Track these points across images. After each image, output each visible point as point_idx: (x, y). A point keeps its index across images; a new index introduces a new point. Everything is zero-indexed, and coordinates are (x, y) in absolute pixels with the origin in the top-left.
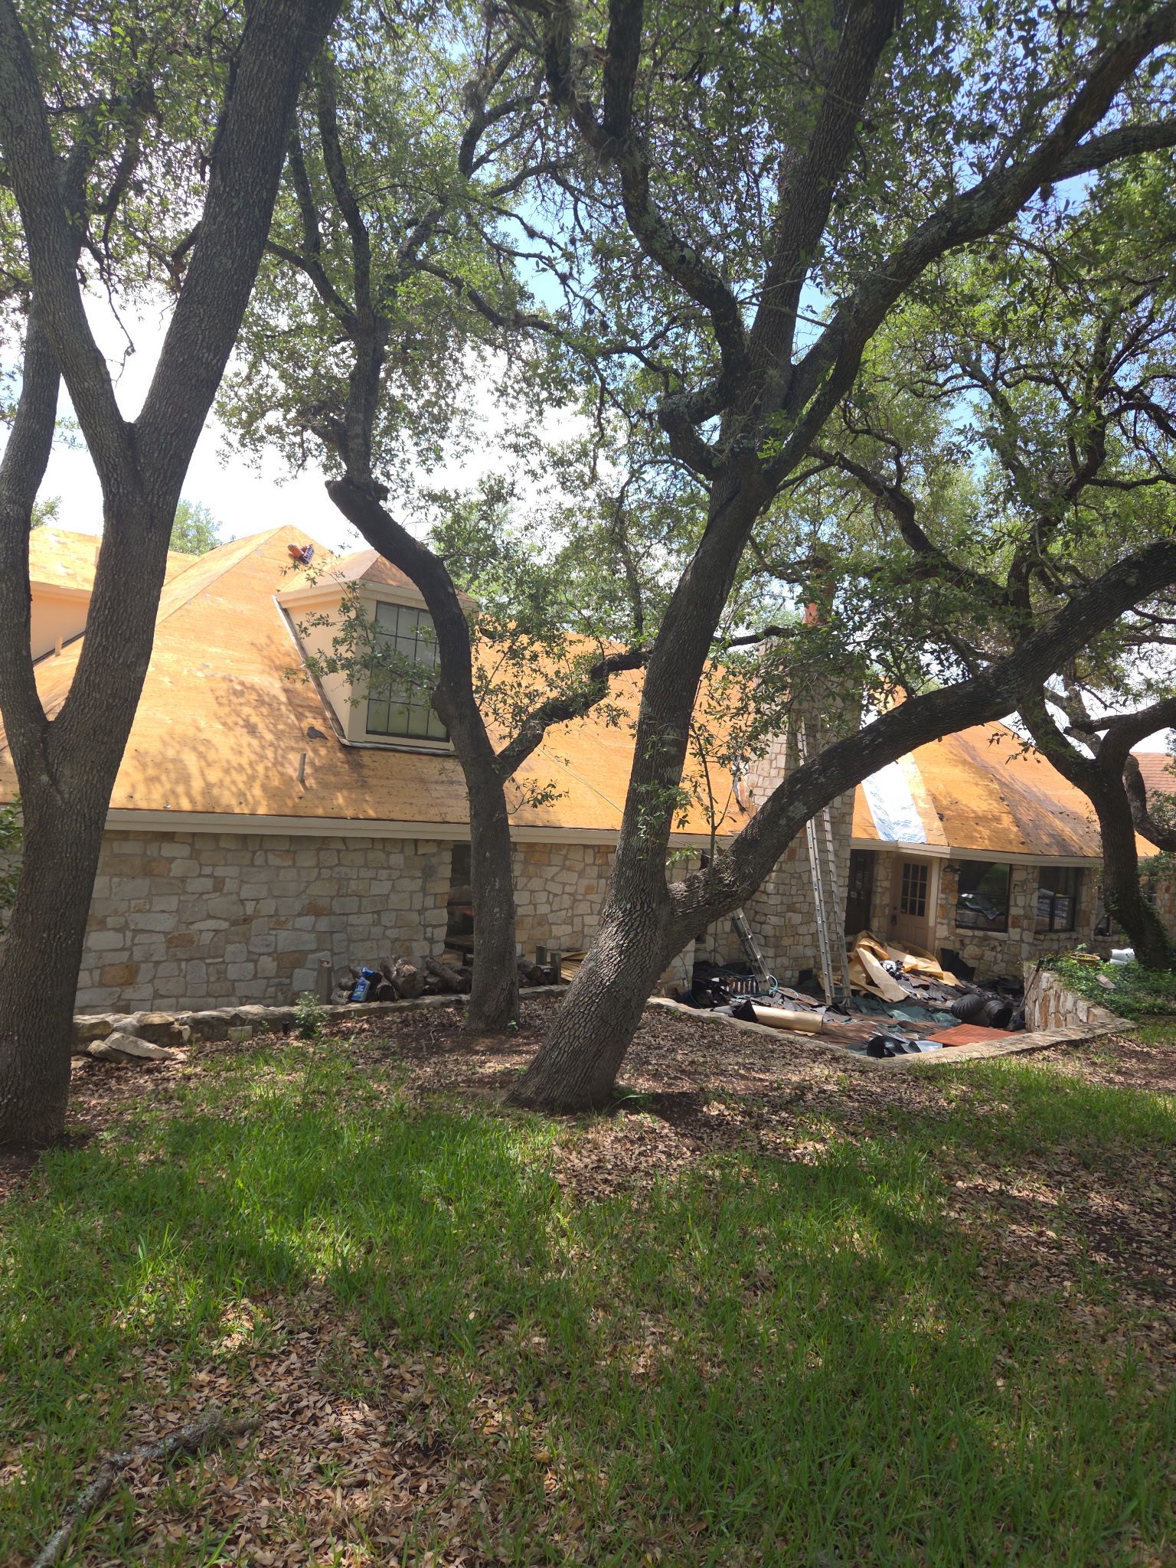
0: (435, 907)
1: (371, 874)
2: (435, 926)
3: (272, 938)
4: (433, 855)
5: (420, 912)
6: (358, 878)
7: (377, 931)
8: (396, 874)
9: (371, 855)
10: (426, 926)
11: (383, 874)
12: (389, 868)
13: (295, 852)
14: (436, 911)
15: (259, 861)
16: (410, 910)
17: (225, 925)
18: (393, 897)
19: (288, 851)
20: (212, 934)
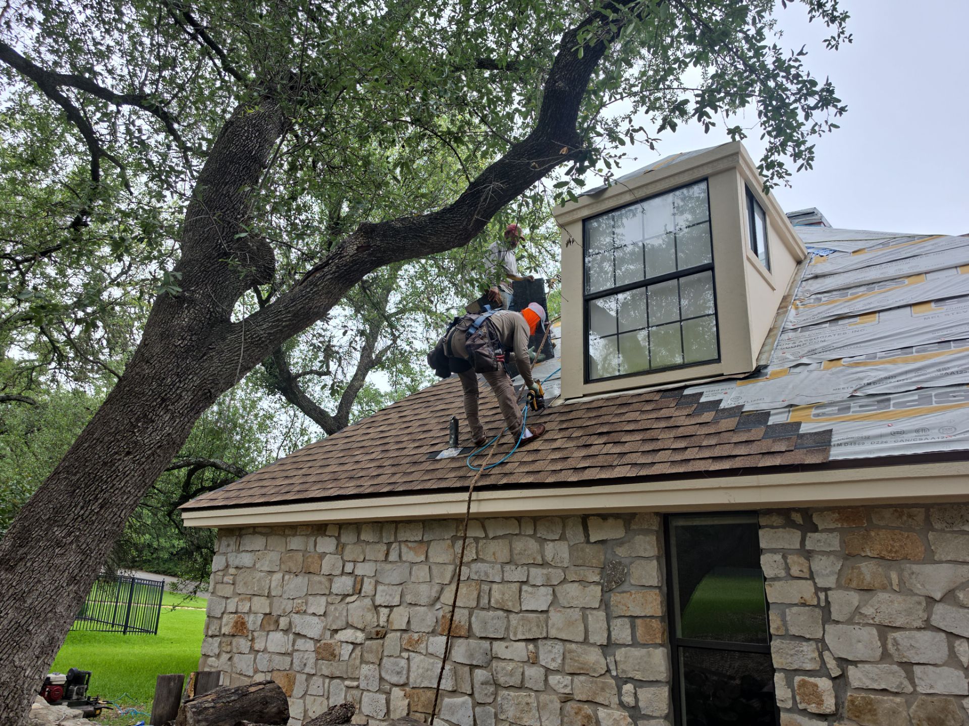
0: (635, 644)
1: (518, 574)
2: (639, 683)
3: (403, 663)
4: (620, 542)
5: (608, 647)
6: (503, 582)
7: (534, 673)
8: (557, 575)
9: (519, 545)
10: (621, 681)
11: (537, 575)
12: (544, 564)
13: (429, 542)
14: (637, 652)
15: (393, 556)
16: (586, 641)
17: (360, 637)
18: (556, 617)
19: (421, 542)
20: (351, 647)
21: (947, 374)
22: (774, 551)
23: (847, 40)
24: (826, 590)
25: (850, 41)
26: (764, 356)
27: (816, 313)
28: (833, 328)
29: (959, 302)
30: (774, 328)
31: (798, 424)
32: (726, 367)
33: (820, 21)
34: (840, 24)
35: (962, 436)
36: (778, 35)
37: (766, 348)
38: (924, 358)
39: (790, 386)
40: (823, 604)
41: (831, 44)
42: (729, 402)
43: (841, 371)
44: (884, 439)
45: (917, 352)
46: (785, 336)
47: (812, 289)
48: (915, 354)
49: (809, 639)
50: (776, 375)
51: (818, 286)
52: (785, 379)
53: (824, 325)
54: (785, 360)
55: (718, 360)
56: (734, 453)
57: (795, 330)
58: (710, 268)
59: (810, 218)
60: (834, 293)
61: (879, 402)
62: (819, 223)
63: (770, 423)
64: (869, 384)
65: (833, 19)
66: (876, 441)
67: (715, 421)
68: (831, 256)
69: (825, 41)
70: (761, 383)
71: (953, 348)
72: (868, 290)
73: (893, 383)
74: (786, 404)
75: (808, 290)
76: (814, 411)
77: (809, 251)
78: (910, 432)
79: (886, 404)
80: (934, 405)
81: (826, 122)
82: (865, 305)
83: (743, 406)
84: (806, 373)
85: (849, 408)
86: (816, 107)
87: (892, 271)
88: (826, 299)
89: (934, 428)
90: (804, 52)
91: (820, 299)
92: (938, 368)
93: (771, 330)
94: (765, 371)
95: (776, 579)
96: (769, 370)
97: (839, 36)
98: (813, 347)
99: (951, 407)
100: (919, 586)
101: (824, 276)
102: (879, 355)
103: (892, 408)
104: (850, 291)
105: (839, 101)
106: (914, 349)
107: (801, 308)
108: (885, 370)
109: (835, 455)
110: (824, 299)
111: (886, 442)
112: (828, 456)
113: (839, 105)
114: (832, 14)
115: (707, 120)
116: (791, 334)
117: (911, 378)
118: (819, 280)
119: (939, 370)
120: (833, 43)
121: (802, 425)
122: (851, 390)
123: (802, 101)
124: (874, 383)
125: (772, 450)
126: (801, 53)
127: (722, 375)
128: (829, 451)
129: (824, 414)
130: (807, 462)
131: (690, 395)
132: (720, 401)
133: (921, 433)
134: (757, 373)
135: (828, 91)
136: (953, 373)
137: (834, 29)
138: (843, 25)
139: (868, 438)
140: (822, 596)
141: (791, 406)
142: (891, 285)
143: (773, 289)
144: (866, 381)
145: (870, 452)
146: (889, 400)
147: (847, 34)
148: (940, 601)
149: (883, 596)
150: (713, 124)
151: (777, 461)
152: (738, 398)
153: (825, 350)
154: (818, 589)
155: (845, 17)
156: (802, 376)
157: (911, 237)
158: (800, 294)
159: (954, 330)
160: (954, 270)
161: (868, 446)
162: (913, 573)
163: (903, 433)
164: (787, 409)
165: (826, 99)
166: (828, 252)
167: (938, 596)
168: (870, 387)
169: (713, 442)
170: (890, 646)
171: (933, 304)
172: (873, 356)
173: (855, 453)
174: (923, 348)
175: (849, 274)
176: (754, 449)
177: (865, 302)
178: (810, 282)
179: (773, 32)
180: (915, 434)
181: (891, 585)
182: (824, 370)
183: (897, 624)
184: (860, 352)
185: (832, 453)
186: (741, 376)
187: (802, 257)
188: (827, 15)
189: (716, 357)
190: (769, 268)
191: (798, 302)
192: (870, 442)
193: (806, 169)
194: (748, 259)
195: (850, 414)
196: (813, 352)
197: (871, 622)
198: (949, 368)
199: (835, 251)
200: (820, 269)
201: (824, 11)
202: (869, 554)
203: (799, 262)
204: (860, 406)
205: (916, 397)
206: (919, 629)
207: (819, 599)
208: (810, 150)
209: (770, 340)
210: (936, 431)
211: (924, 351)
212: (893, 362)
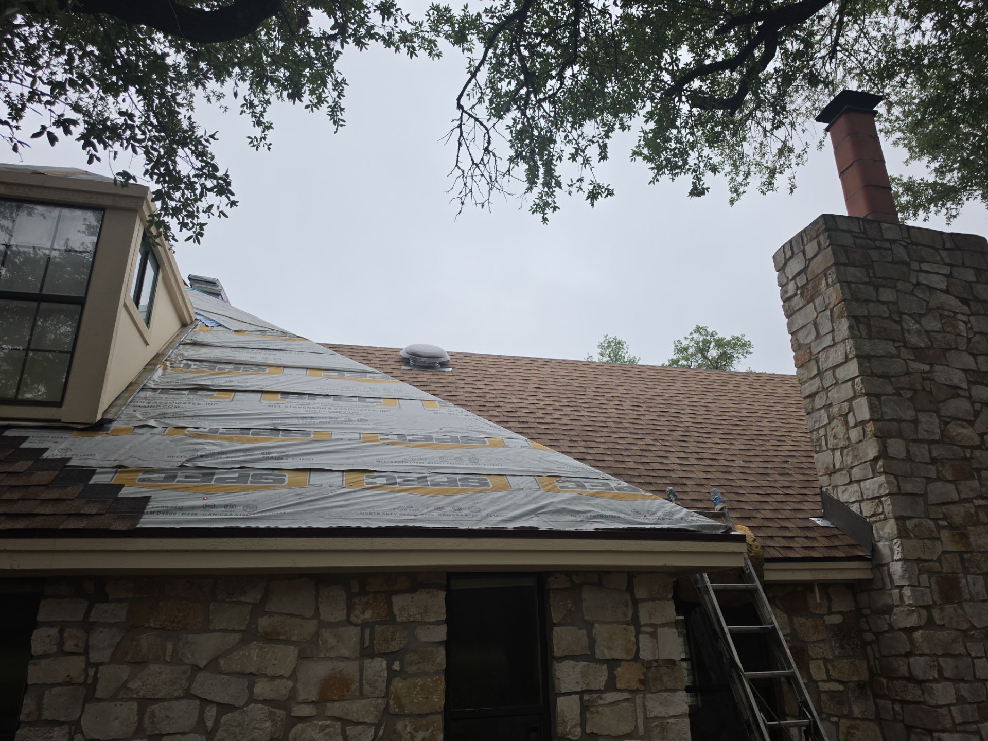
21: (268, 458)
22: (50, 624)
23: (266, 147)
24: (97, 665)
25: (269, 149)
26: (113, 410)
27: (181, 378)
28: (191, 397)
29: (298, 398)
30: (135, 383)
31: (120, 487)
32: (65, 414)
33: (248, 118)
34: (264, 131)
35: (259, 515)
36: (223, 109)
37: (120, 402)
38: (256, 441)
39: (128, 447)
40: (89, 681)
41: (254, 143)
42: (55, 452)
43: (182, 440)
44: (195, 512)
45: (252, 434)
46: (142, 394)
47: (186, 354)
48: (250, 436)
49: (63, 723)
50: (118, 431)
51: (193, 352)
52: (127, 437)
53: (184, 392)
54: (133, 417)
55: (59, 404)
56: (36, 512)
57: (154, 390)
58: (80, 302)
59: (210, 287)
60: (205, 364)
61: (204, 475)
62: (217, 295)
63: (91, 482)
64: (202, 456)
65: (259, 123)
66: (187, 512)
67: (29, 472)
68: (215, 328)
69: (249, 138)
70: (98, 438)
71: (280, 437)
72: (235, 369)
73: (223, 459)
74: (116, 463)
75: (182, 355)
76: (141, 476)
77: (198, 317)
78: (220, 506)
79: (210, 477)
80: (249, 484)
81: (218, 207)
82: (226, 382)
83: (69, 459)
84: (148, 435)
85: (175, 477)
86: (211, 190)
87: (259, 357)
88: (195, 367)
89: (240, 505)
90: (216, 137)
91: (189, 366)
92: (263, 452)
93: (131, 384)
94: (109, 425)
95: (45, 656)
96: (113, 426)
97: (261, 141)
98: (165, 411)
99: (260, 488)
100: (189, 655)
101: (202, 345)
102: (221, 430)
103: (213, 483)
104: (219, 366)
105: (233, 194)
106: (251, 431)
107: (169, 369)
108: (221, 445)
109: (144, 523)
110: (193, 367)
111: (196, 514)
112: (138, 523)
113: (232, 198)
114: (259, 118)
115: (93, 152)
116: (149, 394)
117: (239, 457)
118: (196, 348)
119: (263, 454)
120: (255, 143)
121: (124, 488)
122: (184, 459)
123: (203, 179)
124: (206, 456)
125: (82, 512)
126: (212, 136)
127: (59, 421)
128: (140, 518)
129: (149, 480)
130: (113, 528)
131: (10, 437)
132: (45, 450)
133: (228, 509)
134: (100, 426)
135: (225, 181)
136: (272, 458)
137: (257, 132)
138: (266, 132)
139: (181, 509)
140: (91, 672)
141: (120, 467)
142: (256, 369)
143: (147, 344)
144: (200, 454)
145: (178, 522)
146: (213, 474)
147: (268, 141)
148: (205, 668)
149: (154, 668)
150: (98, 159)
151: (82, 524)
152: (66, 450)
153: (177, 416)
154: (89, 665)
155: (269, 127)
156: (143, 438)
157: (284, 333)
158: (173, 355)
159: (287, 421)
160: (304, 371)
161: (179, 517)
162: (187, 643)
163: (213, 506)
164: (115, 470)
165: (222, 187)
166: (214, 324)
167: (202, 664)
168: (201, 459)
169: (16, 496)
170: (146, 721)
171: (279, 396)
172: (215, 431)
173: (164, 522)
174: (258, 432)
175: (225, 350)
176: (62, 508)
177: (228, 379)
178: (187, 347)
179: (219, 104)
180: (223, 509)
181: (165, 655)
182: (166, 436)
183: (160, 695)
184: (205, 425)
185: (142, 520)
186: (80, 427)
187: (189, 321)
188: (255, 117)
189: (59, 400)
190: (148, 321)
191: (168, 363)
192: (181, 512)
193: (194, 242)
194: (125, 305)
195: (174, 483)
196: (163, 416)
197: (135, 696)
198: (271, 453)
199: (220, 325)
200: (202, 337)
201: (253, 112)
202: (152, 625)
203: (184, 325)
204: (186, 477)
205: (236, 475)
206: (178, 698)
207: (87, 675)
208: (202, 226)
209: (126, 395)
210: (241, 508)
211: (259, 434)
212: (230, 440)
